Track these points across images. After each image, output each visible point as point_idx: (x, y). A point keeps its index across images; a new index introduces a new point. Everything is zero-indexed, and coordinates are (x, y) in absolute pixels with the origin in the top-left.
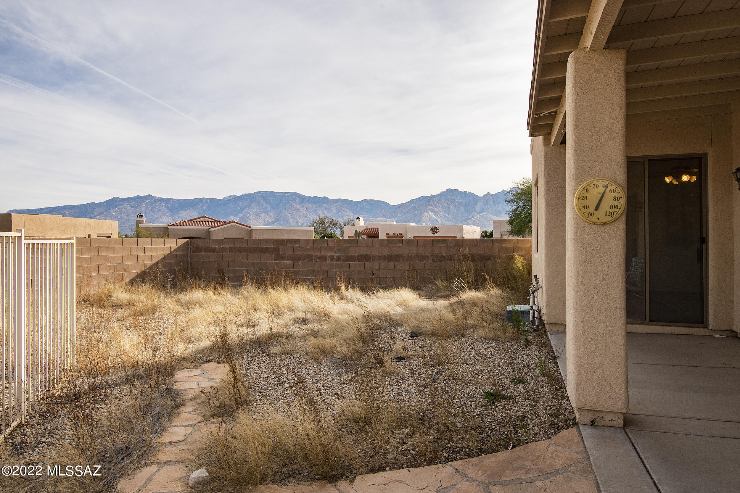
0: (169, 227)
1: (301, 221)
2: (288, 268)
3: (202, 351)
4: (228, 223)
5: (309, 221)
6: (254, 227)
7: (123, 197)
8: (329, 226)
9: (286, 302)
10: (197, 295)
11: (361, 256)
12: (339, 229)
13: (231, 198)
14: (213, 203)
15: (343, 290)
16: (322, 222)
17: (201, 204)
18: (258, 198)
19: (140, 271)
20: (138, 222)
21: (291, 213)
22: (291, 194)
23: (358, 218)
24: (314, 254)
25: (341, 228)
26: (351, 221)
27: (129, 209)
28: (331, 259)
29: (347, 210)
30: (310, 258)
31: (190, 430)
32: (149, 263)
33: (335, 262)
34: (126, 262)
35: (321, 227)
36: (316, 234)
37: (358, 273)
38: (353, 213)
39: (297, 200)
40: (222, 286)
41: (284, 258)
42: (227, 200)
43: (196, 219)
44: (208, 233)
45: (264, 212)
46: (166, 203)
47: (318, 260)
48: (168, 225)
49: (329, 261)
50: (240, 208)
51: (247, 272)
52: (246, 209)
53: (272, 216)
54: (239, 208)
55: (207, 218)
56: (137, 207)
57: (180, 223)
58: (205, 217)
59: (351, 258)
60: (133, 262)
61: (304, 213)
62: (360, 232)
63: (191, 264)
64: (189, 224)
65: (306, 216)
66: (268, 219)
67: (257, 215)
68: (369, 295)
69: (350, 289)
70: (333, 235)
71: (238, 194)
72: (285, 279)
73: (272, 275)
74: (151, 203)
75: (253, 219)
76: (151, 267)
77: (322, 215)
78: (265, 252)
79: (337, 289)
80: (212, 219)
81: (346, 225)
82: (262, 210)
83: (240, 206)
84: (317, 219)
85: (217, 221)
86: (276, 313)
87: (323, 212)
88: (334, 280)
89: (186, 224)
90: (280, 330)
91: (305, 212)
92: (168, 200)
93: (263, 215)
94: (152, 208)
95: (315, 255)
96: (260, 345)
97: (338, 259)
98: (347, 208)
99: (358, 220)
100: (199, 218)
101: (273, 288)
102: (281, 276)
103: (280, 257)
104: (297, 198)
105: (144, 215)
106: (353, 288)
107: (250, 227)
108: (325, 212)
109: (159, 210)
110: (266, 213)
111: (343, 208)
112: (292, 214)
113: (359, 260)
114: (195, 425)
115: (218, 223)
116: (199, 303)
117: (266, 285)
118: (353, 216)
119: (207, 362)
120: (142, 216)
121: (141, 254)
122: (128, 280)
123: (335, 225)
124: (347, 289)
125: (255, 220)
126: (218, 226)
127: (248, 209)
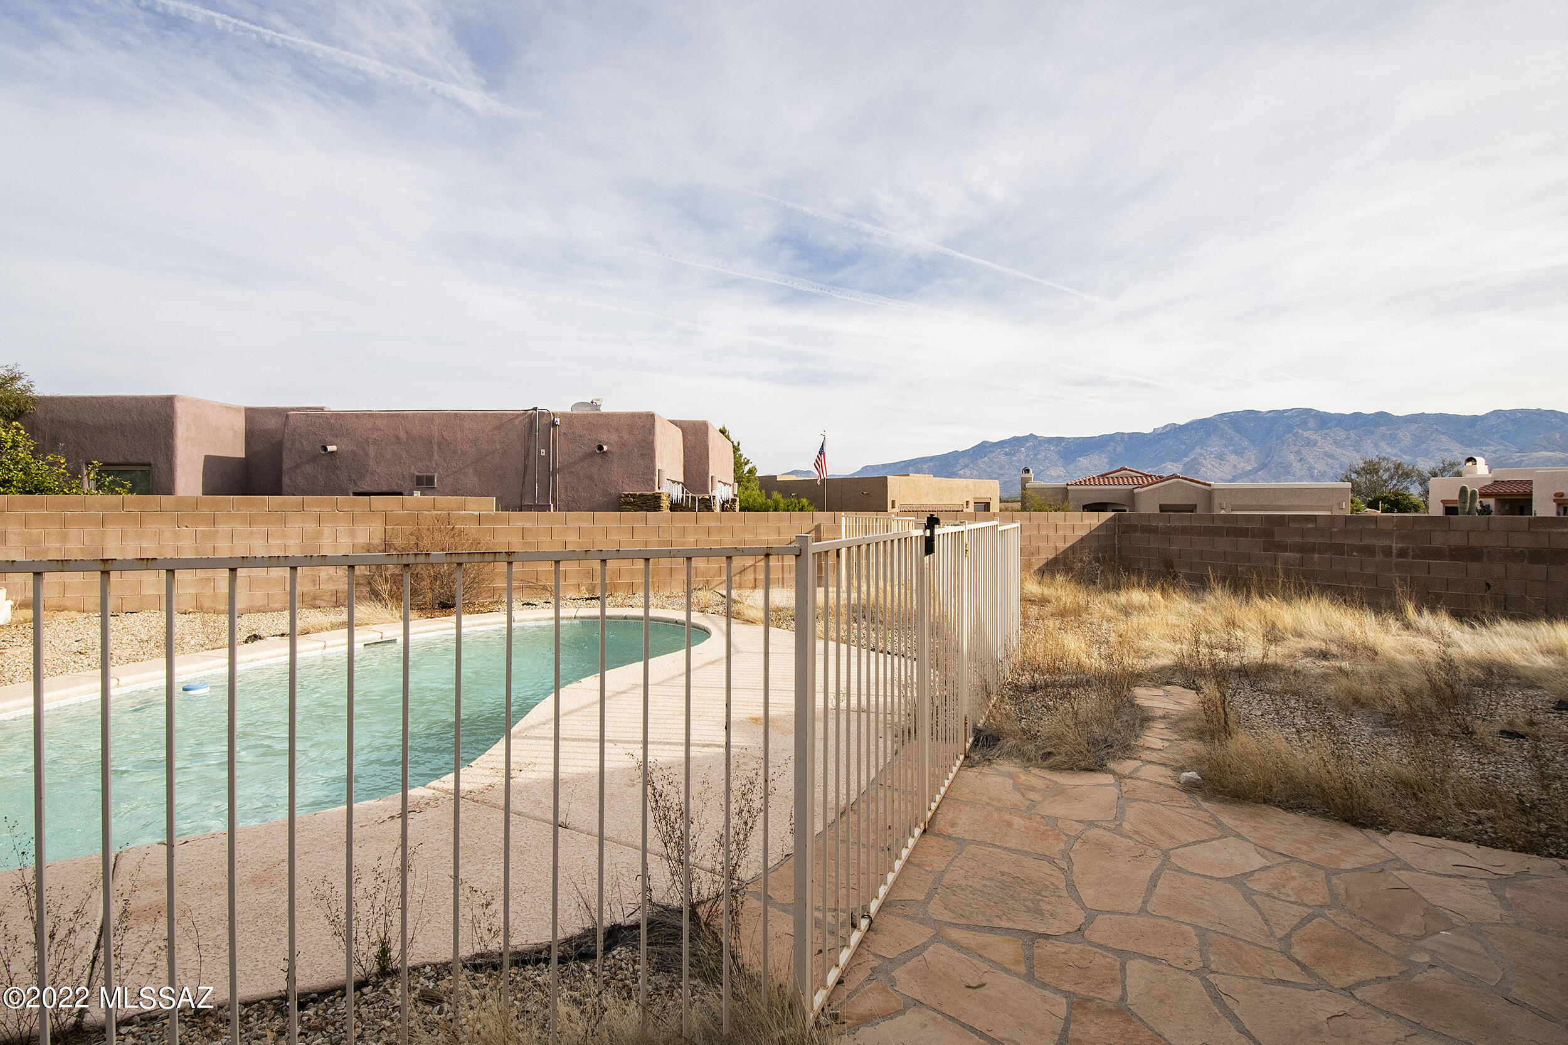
0: (1069, 488)
1: (1320, 466)
2: (1291, 565)
3: (1161, 670)
4: (1167, 479)
5: (1341, 467)
6: (1216, 484)
7: (994, 439)
8: (1391, 478)
9: (1291, 621)
10: (1137, 596)
11: (1458, 549)
12: (1417, 484)
13: (1167, 429)
14: (1134, 441)
15: (1410, 612)
16: (1371, 469)
17: (1112, 444)
18: (1222, 426)
19: (1051, 557)
20: (1024, 481)
21: (1296, 450)
22: (1295, 412)
23: (1470, 459)
24: (1346, 542)
25: (1423, 482)
26: (1452, 465)
27: (1003, 458)
28: (1383, 552)
29: (1444, 439)
30: (1339, 549)
31: (1166, 744)
32: (1062, 546)
33: (1394, 559)
34: (1035, 544)
35: (1369, 481)
36: (1358, 494)
37: (1448, 584)
38: (1462, 443)
39: (1311, 423)
40: (1174, 586)
41: (1283, 548)
42: (1161, 434)
43: (1111, 473)
44: (1132, 495)
45: (1235, 452)
46: (1057, 446)
47: (1355, 554)
48: (1067, 484)
49: (1379, 557)
50: (1185, 447)
51: (1214, 567)
52: (1197, 447)
53: (1253, 458)
54: (1183, 447)
55: (1129, 470)
56: (1014, 455)
57: (1085, 481)
58: (1126, 469)
59: (1437, 554)
60: (1043, 545)
61: (1327, 449)
62: (1474, 493)
63: (1119, 549)
64: (1099, 482)
65: (1331, 456)
66: (1243, 465)
67: (1221, 457)
68: (1472, 627)
69: (1425, 612)
70: (1400, 497)
71: (1182, 422)
72: (1284, 585)
73: (1259, 575)
74: (1034, 447)
75: (1212, 465)
76: (1065, 552)
77: (1372, 455)
78: (1246, 536)
79: (1397, 611)
80: (1138, 473)
81: (1435, 475)
82: (1231, 448)
83: (1185, 444)
84: (1359, 464)
85: (1146, 476)
86: (1273, 636)
87: (1376, 445)
88: (1390, 593)
89: (1094, 481)
90: (1279, 661)
91: (1329, 447)
92: (1060, 440)
93: (1233, 458)
94: (1035, 455)
95: (1348, 545)
96: (1247, 675)
97: (1402, 553)
98: (1443, 434)
99: (1470, 464)
100: (1117, 471)
101: (1262, 597)
102: (1278, 577)
103: (1273, 546)
104: (1310, 420)
105: (1031, 470)
106: (1433, 610)
107: (1210, 485)
108: (1383, 444)
109: (1046, 457)
110: (1239, 453)
111: (1432, 433)
112: (1298, 452)
113: (1452, 557)
114: (1171, 740)
115: (1149, 478)
116: (1142, 608)
117: (1249, 592)
118: (1458, 453)
119: (1168, 684)
120: (1028, 471)
121: (1052, 533)
122: (1036, 567)
123: (1407, 475)
124: (1420, 613)
125: (1216, 468)
126: (1150, 485)
127: (1202, 448)
